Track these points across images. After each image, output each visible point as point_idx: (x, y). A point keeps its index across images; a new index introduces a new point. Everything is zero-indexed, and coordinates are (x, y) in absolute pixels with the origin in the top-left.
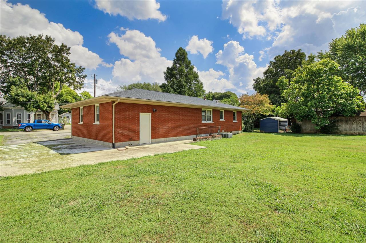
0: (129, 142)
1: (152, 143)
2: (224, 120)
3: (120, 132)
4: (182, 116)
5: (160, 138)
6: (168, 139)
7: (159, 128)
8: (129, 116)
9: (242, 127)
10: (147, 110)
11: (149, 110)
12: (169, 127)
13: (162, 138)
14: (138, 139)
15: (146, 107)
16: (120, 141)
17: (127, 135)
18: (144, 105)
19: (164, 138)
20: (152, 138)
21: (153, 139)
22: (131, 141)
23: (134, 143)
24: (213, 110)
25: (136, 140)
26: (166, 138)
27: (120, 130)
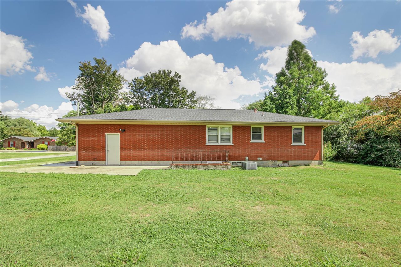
0: (93, 161)
1: (121, 165)
2: (264, 141)
3: (84, 151)
4: (167, 136)
5: (132, 161)
6: (143, 162)
7: (130, 149)
8: (93, 136)
9: (322, 155)
10: (114, 131)
11: (117, 130)
12: (144, 149)
13: (134, 161)
14: (104, 160)
15: (112, 127)
16: (84, 160)
17: (91, 155)
18: (111, 125)
19: (138, 161)
20: (121, 160)
21: (123, 161)
22: (96, 161)
23: (99, 163)
24: (233, 126)
25: (101, 161)
26: (140, 162)
27: (84, 150)
